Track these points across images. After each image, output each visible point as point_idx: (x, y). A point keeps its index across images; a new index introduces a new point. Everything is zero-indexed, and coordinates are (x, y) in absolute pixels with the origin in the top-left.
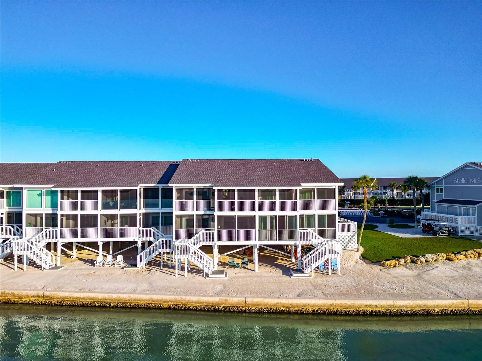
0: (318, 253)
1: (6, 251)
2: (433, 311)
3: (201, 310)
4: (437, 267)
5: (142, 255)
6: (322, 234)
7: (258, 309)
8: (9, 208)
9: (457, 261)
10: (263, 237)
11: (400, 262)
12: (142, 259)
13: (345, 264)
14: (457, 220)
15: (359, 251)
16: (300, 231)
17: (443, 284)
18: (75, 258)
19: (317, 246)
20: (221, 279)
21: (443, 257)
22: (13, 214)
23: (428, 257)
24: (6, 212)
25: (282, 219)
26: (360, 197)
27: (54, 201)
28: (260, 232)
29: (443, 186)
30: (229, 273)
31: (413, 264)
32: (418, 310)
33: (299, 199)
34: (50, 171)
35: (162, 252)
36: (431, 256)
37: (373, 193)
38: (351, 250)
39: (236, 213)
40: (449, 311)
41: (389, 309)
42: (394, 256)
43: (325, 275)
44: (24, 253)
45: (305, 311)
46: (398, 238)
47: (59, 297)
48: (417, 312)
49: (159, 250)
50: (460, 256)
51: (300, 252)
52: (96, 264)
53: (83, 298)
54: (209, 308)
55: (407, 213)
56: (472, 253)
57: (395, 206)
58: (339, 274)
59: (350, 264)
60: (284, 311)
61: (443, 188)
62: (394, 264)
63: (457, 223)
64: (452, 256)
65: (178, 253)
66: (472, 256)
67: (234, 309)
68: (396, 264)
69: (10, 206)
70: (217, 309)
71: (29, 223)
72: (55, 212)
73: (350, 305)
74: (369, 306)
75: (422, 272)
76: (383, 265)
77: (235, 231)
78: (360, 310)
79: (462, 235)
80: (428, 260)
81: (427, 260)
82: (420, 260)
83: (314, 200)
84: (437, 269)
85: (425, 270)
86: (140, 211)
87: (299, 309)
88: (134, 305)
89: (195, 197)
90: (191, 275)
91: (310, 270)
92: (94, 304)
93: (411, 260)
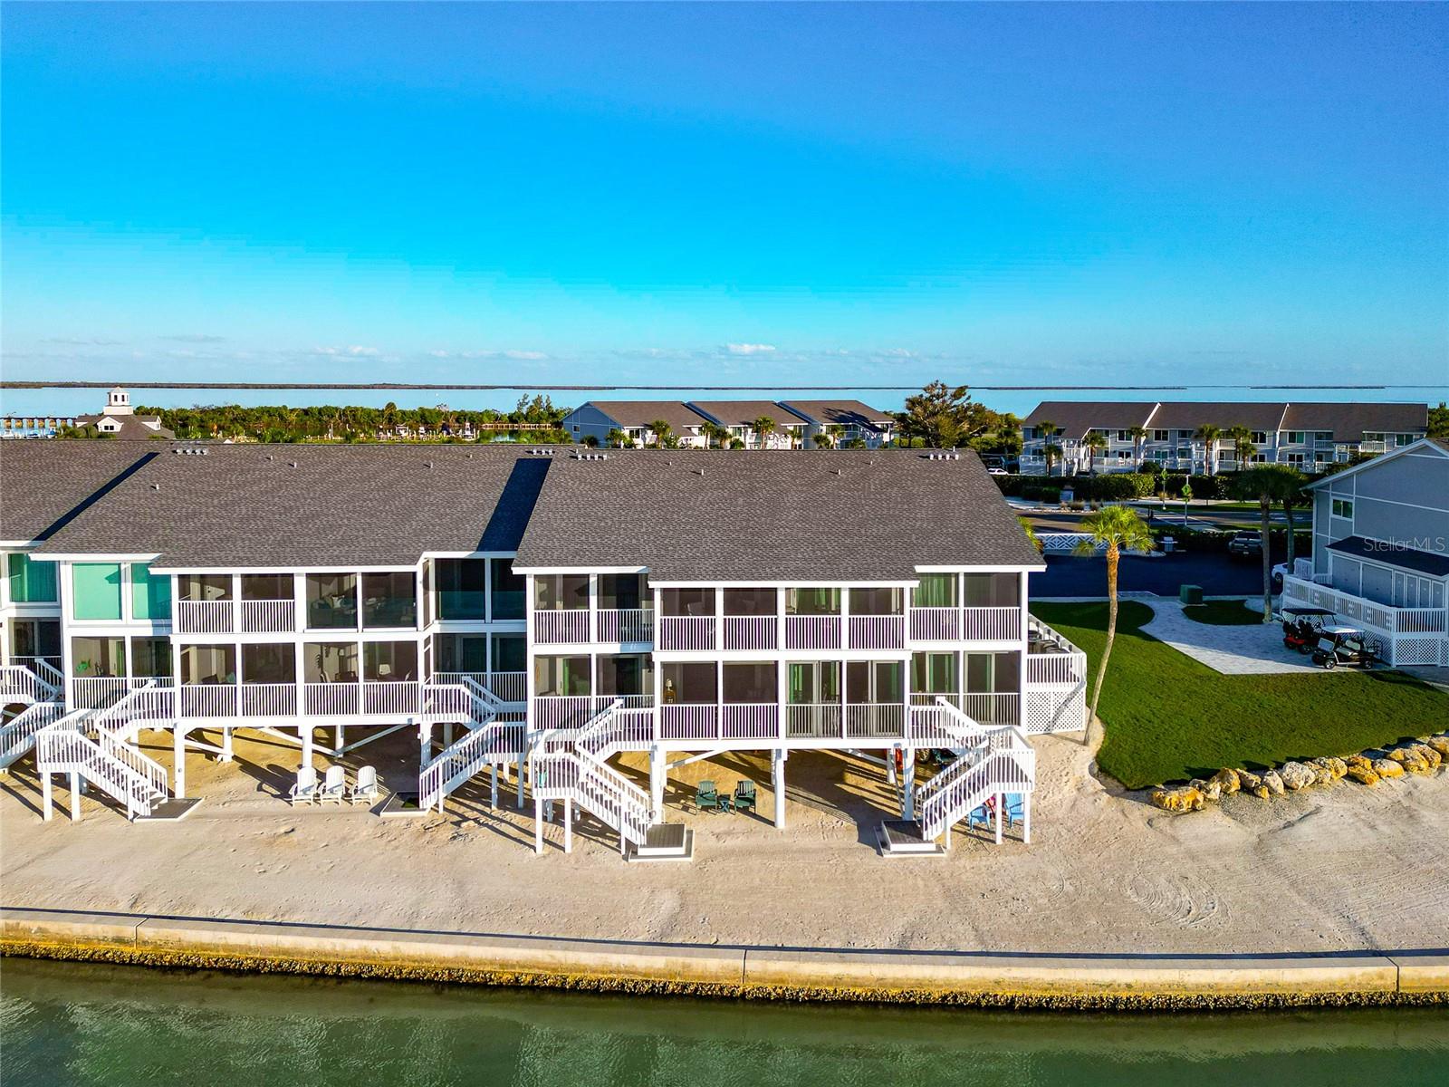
0: (965, 781)
1: (14, 748)
2: (1294, 998)
3: (611, 993)
4: (1318, 810)
5: (434, 772)
6: (977, 712)
7: (780, 991)
8: (17, 608)
9: (1377, 783)
10: (800, 724)
11: (1208, 792)
12: (433, 785)
13: (1045, 797)
14: (1387, 618)
15: (1090, 743)
16: (912, 708)
17: (1331, 887)
18: (231, 760)
19: (963, 754)
20: (673, 862)
21: (1337, 771)
22: (33, 623)
23: (1294, 776)
24: (10, 618)
25: (858, 670)
26: (1107, 465)
27: (160, 599)
28: (791, 711)
29: (1352, 498)
30: (697, 834)
31: (1246, 797)
32: (1251, 997)
33: (911, 606)
34: (142, 491)
35: (496, 762)
36: (1300, 771)
37: (1149, 450)
38: (1067, 739)
39: (720, 655)
40: (1340, 998)
41: (1167, 993)
42: (1192, 766)
43: (985, 843)
44: (72, 767)
45: (920, 997)
46: (1209, 678)
47: (185, 944)
48: (1247, 1002)
49: (486, 758)
50: (1390, 767)
51: (910, 769)
52: (294, 798)
53: (257, 950)
54: (635, 986)
55: (1246, 550)
56: (1424, 755)
57: (1214, 499)
58: (1027, 840)
59: (1061, 796)
60: (858, 997)
61: (1353, 501)
62: (1190, 800)
63: (1389, 629)
64: (1363, 767)
65: (543, 782)
66: (1424, 765)
67: (709, 989)
68: (1195, 801)
69: (22, 601)
70: (659, 991)
71: (83, 663)
72: (163, 632)
73: (1052, 985)
74: (1108, 986)
75: (1272, 832)
76: (1158, 804)
77: (716, 708)
78: (1080, 995)
79: (1400, 664)
80: (1293, 785)
81: (1289, 785)
82: (1268, 785)
83: (957, 609)
84: (1315, 817)
85: (1282, 823)
86: (424, 632)
87: (902, 992)
88: (411, 973)
89: (593, 600)
90: (584, 842)
91: (940, 830)
92: (290, 965)
93: (1241, 784)
